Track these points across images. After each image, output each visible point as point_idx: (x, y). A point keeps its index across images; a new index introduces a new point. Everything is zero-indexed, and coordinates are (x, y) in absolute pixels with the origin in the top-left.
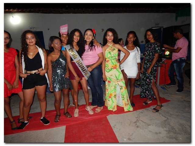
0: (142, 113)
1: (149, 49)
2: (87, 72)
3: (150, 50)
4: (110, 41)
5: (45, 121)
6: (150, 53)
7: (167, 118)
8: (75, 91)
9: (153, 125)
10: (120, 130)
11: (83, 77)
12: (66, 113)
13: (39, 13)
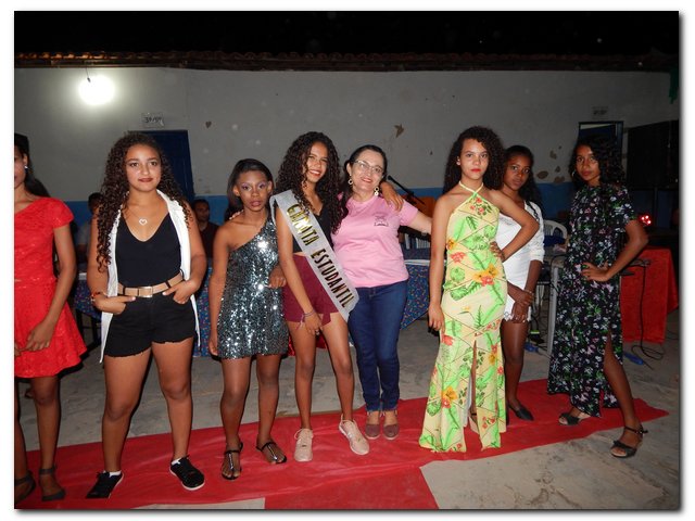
1: (581, 212)
2: (347, 294)
3: (584, 216)
4: (476, 176)
5: (189, 473)
8: (303, 362)
11: (335, 310)
12: (267, 444)
13: (178, 67)
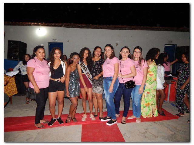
0: (151, 126)
1: (184, 69)
6: (184, 72)
7: (175, 133)
9: (160, 138)
10: (129, 138)
